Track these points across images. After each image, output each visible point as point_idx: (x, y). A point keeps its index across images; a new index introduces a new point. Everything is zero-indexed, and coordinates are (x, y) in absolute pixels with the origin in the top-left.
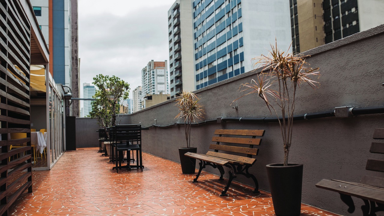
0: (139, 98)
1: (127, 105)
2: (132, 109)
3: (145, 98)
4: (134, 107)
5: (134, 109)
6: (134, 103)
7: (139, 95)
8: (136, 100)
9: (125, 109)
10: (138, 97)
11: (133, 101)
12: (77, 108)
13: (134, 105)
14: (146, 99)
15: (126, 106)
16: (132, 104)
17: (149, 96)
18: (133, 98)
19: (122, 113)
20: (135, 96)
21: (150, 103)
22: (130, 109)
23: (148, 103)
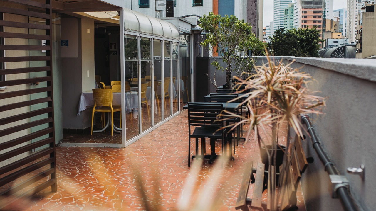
0: (357, 8)
1: (338, 19)
2: (346, 24)
3: (363, 8)
4: (348, 22)
5: (348, 25)
6: (348, 16)
7: (357, 3)
8: (351, 11)
9: (334, 25)
10: (355, 6)
11: (348, 13)
12: (255, 26)
13: (348, 19)
14: (364, 11)
15: (335, 20)
16: (346, 17)
17: (369, 6)
18: (347, 8)
19: (330, 30)
20: (351, 5)
21: (369, 17)
22: (342, 25)
23: (367, 17)
